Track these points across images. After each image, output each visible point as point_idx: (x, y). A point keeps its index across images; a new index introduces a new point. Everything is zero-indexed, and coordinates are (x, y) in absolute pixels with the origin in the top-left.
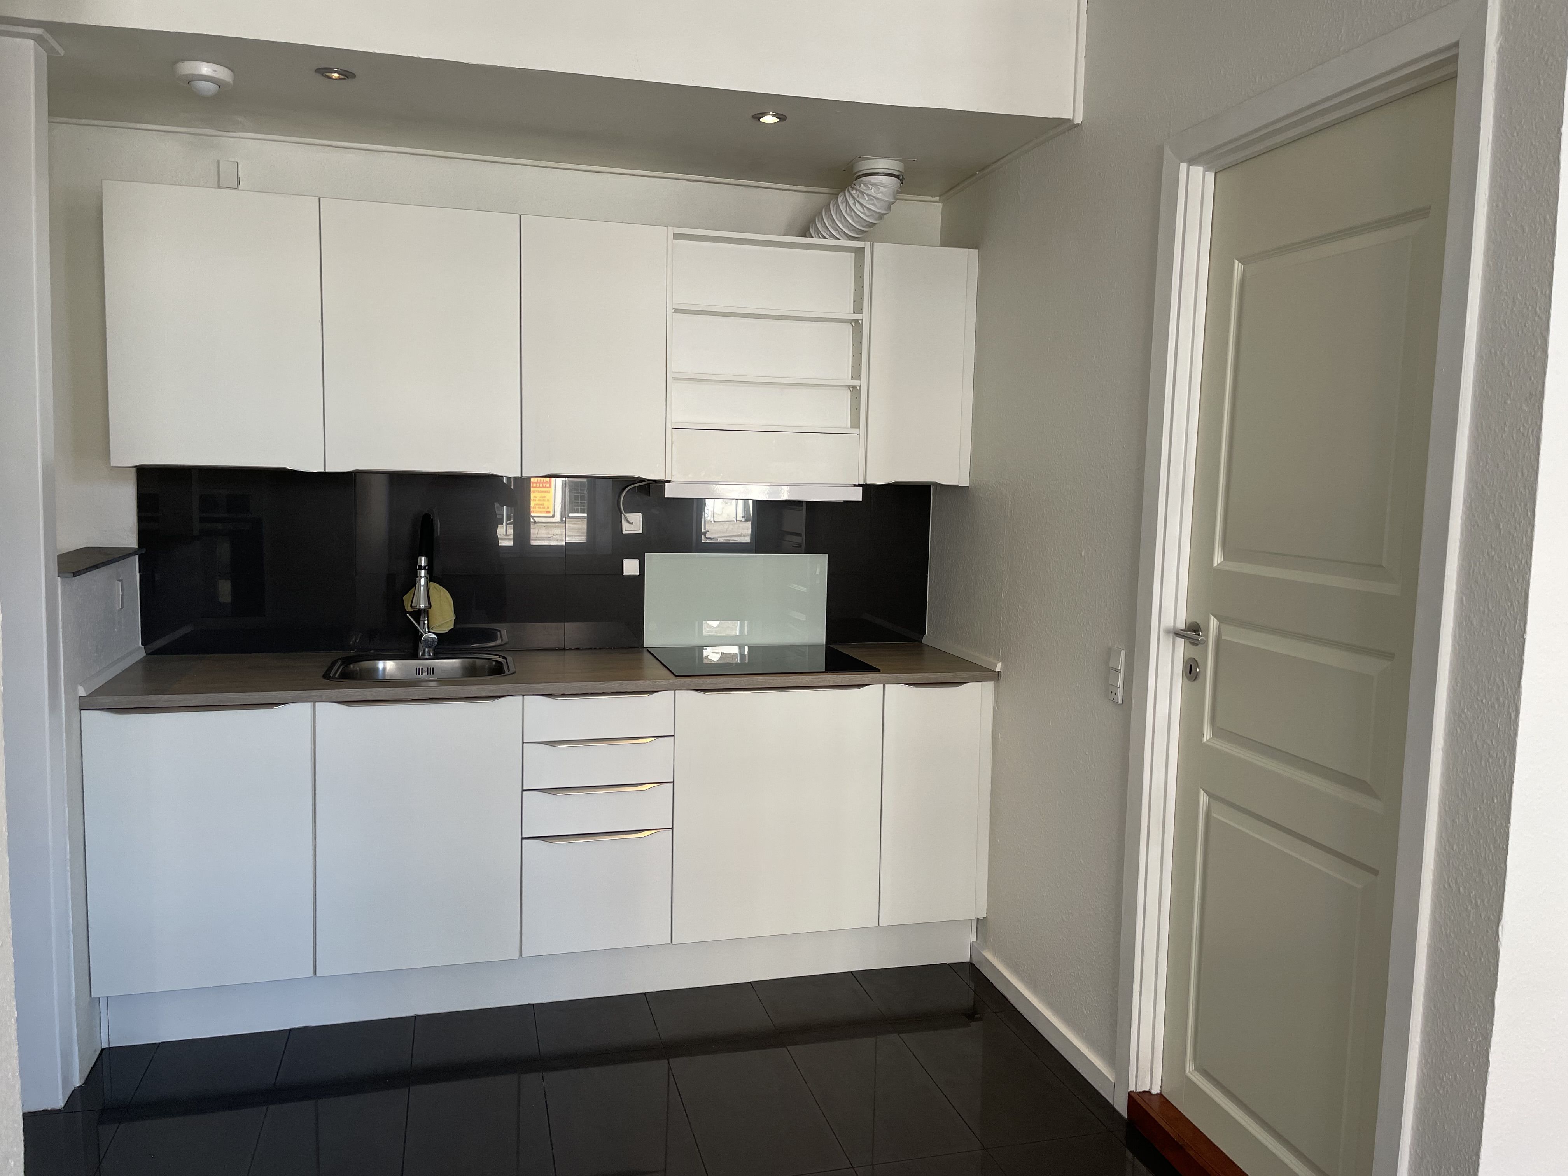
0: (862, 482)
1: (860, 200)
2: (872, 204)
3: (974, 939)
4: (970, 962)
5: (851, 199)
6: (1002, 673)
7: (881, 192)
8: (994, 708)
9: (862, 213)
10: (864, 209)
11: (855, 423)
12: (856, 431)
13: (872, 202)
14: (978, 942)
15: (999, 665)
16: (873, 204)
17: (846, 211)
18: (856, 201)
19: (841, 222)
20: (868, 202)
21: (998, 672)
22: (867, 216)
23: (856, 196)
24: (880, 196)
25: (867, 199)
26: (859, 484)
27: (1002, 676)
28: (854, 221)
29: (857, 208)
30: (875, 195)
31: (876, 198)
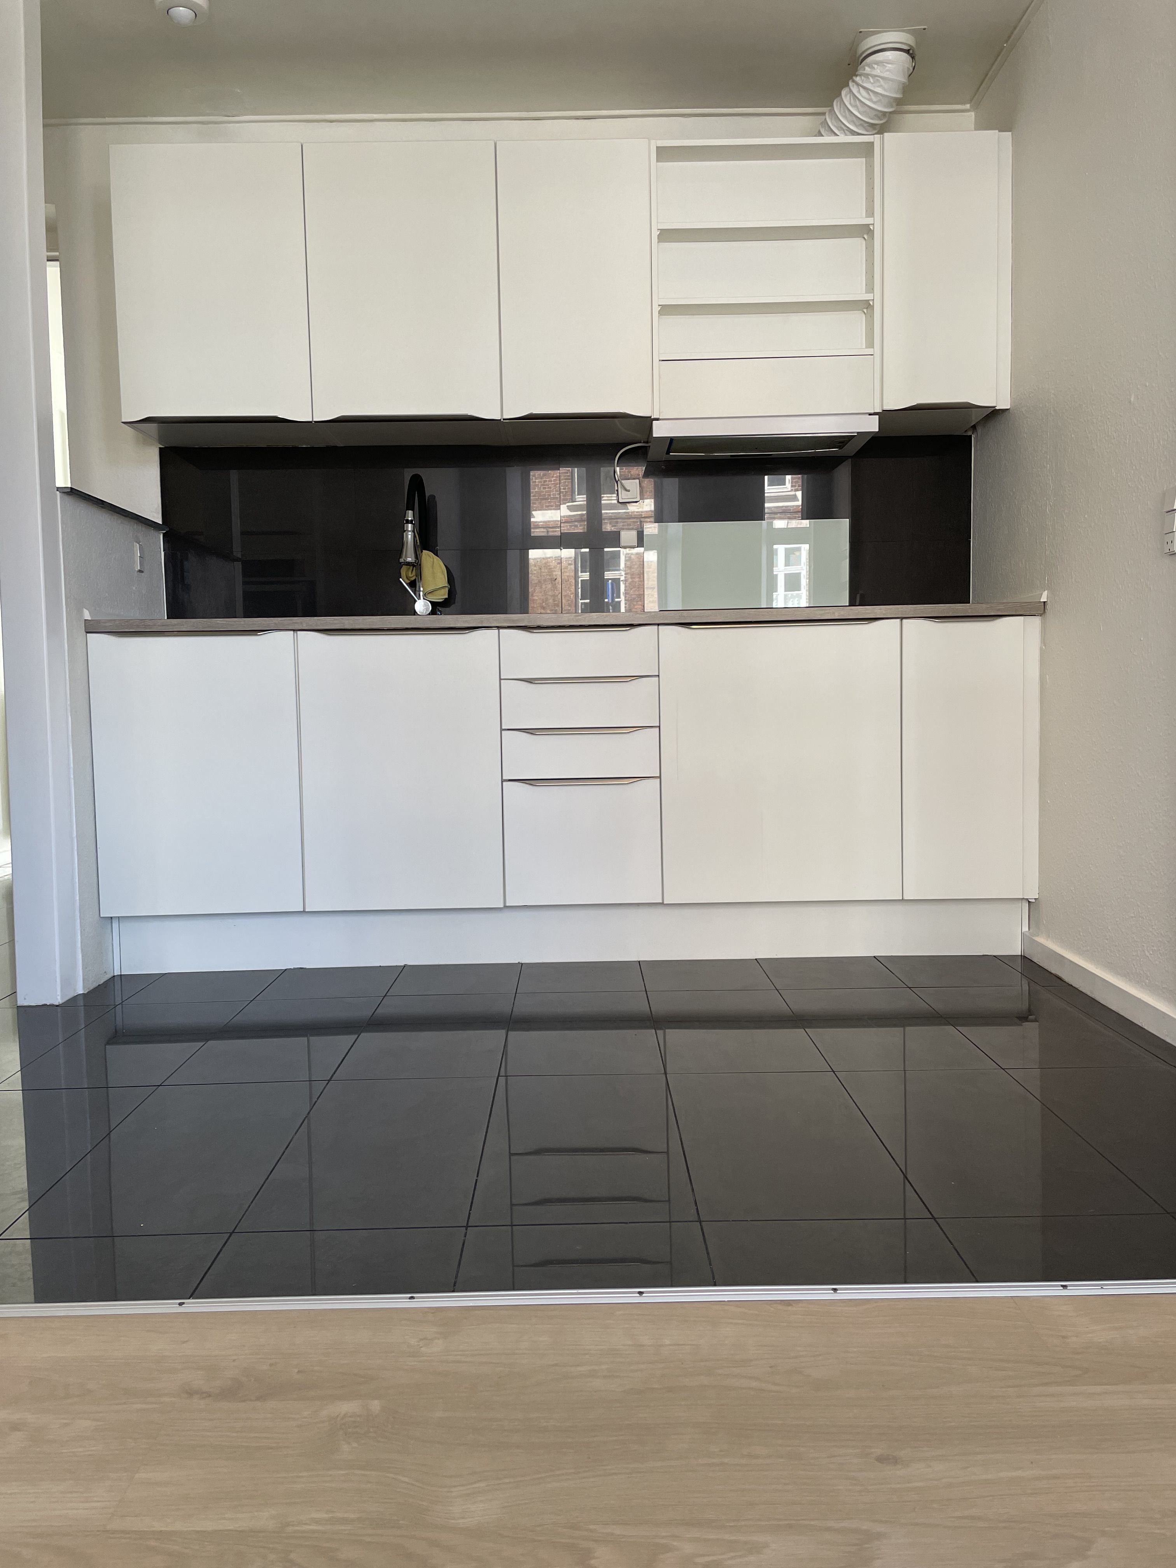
0: (879, 410)
1: (865, 85)
2: (879, 86)
3: (1025, 929)
4: (1021, 955)
5: (855, 86)
6: (1049, 602)
7: (888, 70)
8: (1041, 649)
9: (868, 100)
10: (870, 95)
11: (870, 344)
12: (870, 351)
13: (879, 84)
14: (1031, 930)
15: (1045, 594)
16: (881, 86)
17: (850, 104)
18: (860, 88)
19: (845, 117)
20: (874, 85)
21: (1044, 602)
22: (874, 103)
23: (860, 82)
24: (886, 74)
25: (872, 82)
26: (874, 413)
27: (1048, 607)
28: (859, 112)
29: (862, 95)
30: (882, 75)
31: (883, 78)
